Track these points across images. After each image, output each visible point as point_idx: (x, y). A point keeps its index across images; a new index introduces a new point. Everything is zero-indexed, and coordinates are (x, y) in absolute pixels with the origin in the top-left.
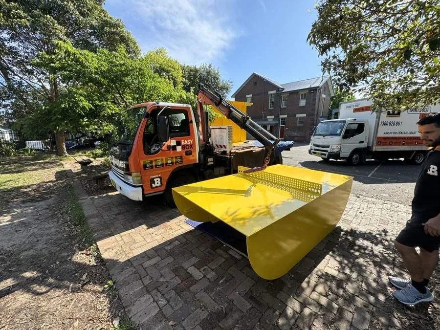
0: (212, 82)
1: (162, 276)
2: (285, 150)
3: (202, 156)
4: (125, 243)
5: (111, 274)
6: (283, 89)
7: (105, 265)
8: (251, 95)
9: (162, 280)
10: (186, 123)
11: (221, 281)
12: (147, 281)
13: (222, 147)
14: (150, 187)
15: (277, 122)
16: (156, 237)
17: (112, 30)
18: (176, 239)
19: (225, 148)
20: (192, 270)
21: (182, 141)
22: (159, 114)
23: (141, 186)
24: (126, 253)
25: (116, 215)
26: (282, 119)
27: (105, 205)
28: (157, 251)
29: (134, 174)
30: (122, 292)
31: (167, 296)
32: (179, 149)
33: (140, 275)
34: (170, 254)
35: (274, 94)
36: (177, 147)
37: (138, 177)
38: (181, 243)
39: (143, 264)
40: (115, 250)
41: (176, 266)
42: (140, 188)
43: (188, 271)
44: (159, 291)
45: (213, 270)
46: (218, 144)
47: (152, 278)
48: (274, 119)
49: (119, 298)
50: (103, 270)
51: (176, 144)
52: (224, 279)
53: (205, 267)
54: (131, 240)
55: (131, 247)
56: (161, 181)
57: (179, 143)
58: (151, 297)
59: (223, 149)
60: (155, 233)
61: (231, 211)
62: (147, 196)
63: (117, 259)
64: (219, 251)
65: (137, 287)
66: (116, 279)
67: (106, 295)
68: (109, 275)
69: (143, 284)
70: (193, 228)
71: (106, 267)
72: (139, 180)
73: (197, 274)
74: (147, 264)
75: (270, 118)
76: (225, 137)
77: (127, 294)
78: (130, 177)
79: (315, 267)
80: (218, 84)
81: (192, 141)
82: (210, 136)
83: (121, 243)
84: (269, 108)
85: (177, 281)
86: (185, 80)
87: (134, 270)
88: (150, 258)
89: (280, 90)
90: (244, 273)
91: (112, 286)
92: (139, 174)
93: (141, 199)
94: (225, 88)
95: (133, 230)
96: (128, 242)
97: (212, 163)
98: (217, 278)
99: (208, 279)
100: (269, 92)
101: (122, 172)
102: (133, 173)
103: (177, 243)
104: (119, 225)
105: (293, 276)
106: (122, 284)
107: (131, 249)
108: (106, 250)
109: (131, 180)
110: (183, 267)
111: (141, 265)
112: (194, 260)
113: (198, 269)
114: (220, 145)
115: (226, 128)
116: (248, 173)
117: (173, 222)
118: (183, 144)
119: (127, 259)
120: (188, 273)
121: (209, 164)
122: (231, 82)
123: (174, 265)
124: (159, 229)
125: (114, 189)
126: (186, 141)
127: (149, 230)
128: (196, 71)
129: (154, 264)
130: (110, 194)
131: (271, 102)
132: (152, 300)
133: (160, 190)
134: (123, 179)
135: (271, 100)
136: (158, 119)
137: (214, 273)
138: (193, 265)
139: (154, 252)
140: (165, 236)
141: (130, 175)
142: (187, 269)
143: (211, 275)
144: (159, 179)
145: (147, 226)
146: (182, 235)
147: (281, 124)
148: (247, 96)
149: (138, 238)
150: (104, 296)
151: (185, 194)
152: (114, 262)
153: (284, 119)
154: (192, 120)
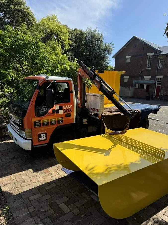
0: (95, 44)
1: (41, 207)
2: (153, 113)
3: (79, 117)
4: (17, 181)
5: (8, 202)
6: (161, 52)
7: (4, 195)
8: (130, 57)
9: (41, 210)
10: (68, 92)
11: (82, 216)
12: (31, 210)
13: (95, 111)
14: (37, 140)
15: (153, 82)
16: (39, 179)
17: (17, 8)
18: (54, 182)
19: (98, 111)
20: (62, 206)
21: (64, 106)
22: (47, 88)
23: (31, 140)
24: (18, 189)
25: (11, 160)
26: (158, 79)
27: (4, 151)
28: (39, 189)
29: (27, 130)
30: (15, 215)
31: (44, 222)
32: (61, 112)
33: (27, 205)
34: (49, 192)
35: (151, 56)
36: (60, 111)
37: (29, 132)
38: (57, 186)
39: (29, 198)
40: (11, 186)
41: (52, 202)
42: (30, 141)
43: (60, 206)
44: (39, 217)
45: (77, 208)
46: (92, 108)
47: (35, 208)
48: (151, 79)
49: (13, 219)
50: (2, 199)
51: (59, 109)
52: (84, 215)
53: (72, 205)
54: (22, 179)
55: (21, 185)
56: (46, 136)
57: (61, 108)
58: (33, 221)
59: (96, 112)
60: (39, 176)
61: (90, 167)
62: (35, 147)
63: (12, 192)
64: (84, 195)
65: (25, 213)
66: (11, 206)
67: (4, 216)
68: (7, 203)
69: (29, 212)
70: (67, 175)
71: (4, 197)
72: (30, 135)
73: (66, 209)
74: (32, 198)
75: (147, 77)
76: (97, 104)
77: (18, 217)
78: (23, 132)
79: (155, 214)
80: (100, 46)
81: (71, 107)
82: (86, 102)
83: (15, 181)
84: (147, 69)
85: (51, 212)
86: (71, 42)
87: (23, 201)
88: (34, 194)
89: (158, 52)
90: (99, 212)
91: (9, 211)
92: (30, 131)
93: (30, 150)
94: (107, 50)
95: (23, 172)
96: (20, 181)
97: (86, 123)
98: (80, 214)
99: (73, 213)
100: (148, 54)
101: (18, 128)
102: (25, 130)
103: (54, 185)
104: (14, 167)
105: (135, 219)
106: (15, 209)
107: (21, 186)
108: (4, 185)
109: (24, 134)
110: (56, 203)
111: (28, 198)
112: (65, 199)
113: (67, 206)
114: (94, 109)
115: (99, 96)
116: (112, 135)
117: (52, 169)
118: (64, 109)
119: (18, 193)
120: (60, 207)
121: (84, 124)
122: (113, 45)
123: (51, 201)
124: (42, 173)
125: (10, 138)
126: (67, 106)
127: (34, 173)
128: (82, 34)
129: (37, 199)
130: (7, 142)
131: (149, 63)
132: (34, 222)
133: (45, 143)
134: (18, 133)
135: (149, 61)
136: (46, 91)
137: (77, 210)
138: (64, 203)
139: (38, 191)
140: (45, 179)
141: (24, 131)
142: (59, 205)
143: (76, 211)
144: (45, 135)
145: (33, 170)
146: (58, 179)
147: (158, 84)
148: (127, 57)
149: (26, 179)
150: (3, 216)
151: (62, 150)
152: (10, 195)
153: (161, 79)
154: (72, 90)
